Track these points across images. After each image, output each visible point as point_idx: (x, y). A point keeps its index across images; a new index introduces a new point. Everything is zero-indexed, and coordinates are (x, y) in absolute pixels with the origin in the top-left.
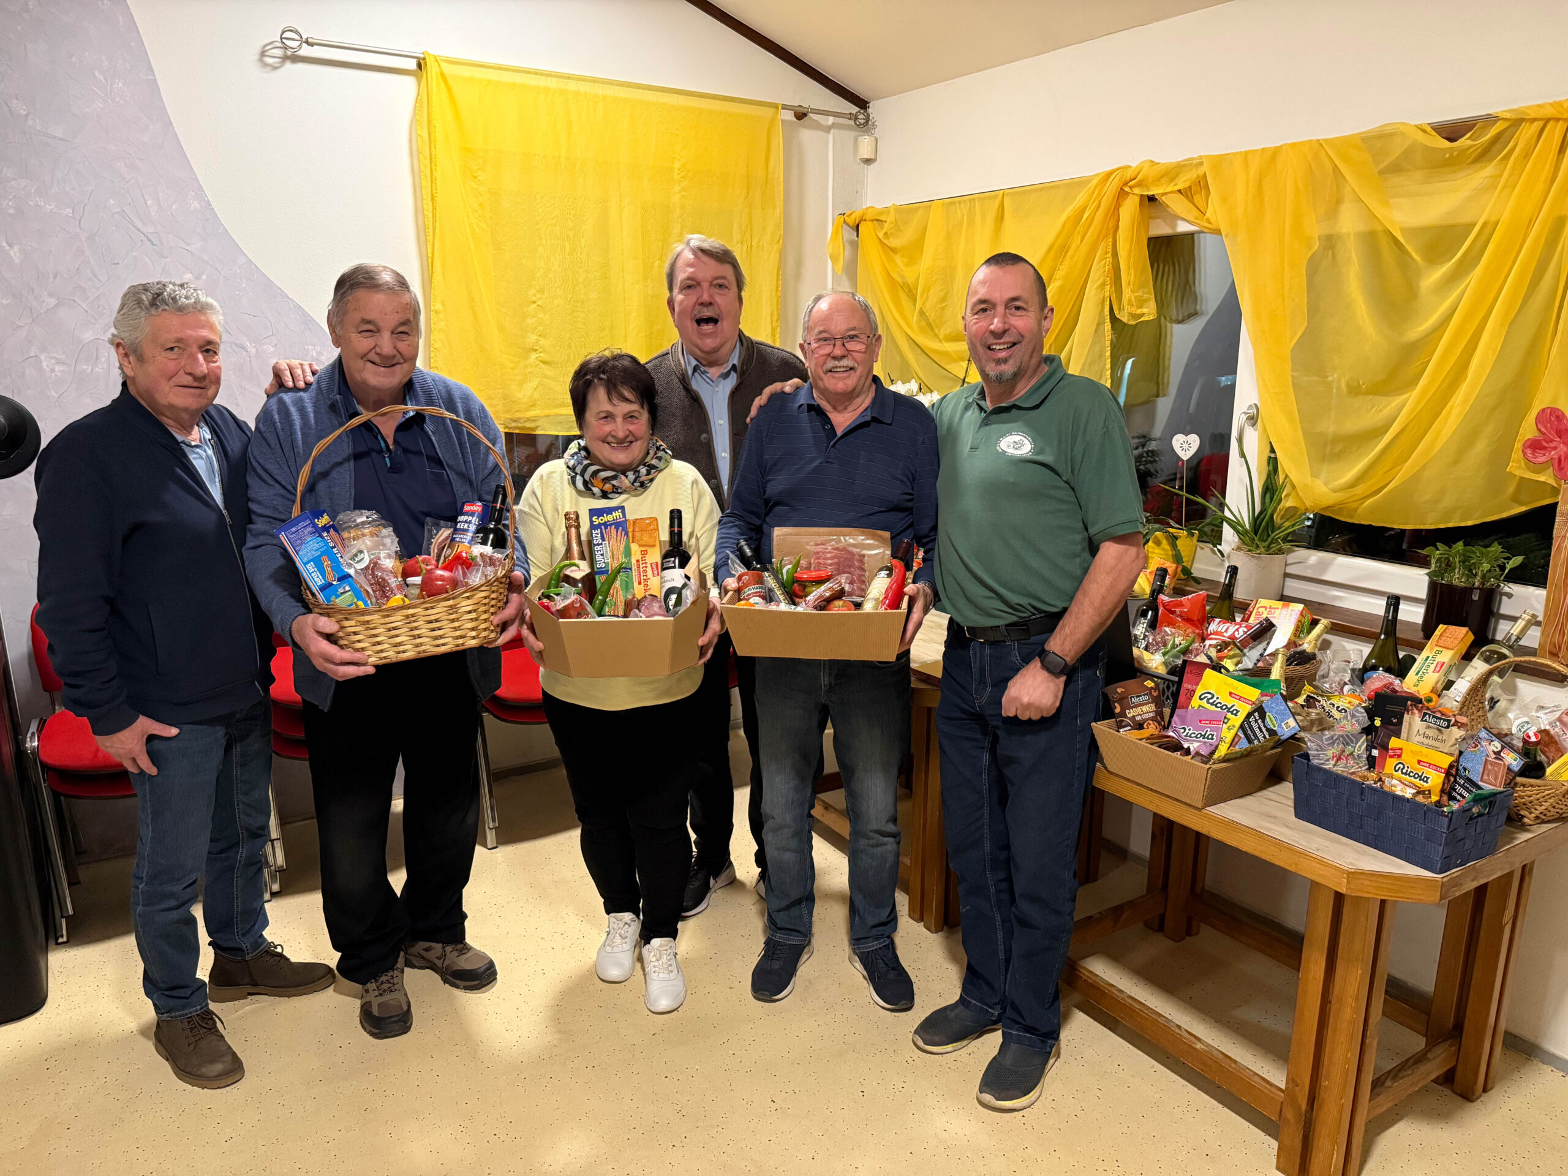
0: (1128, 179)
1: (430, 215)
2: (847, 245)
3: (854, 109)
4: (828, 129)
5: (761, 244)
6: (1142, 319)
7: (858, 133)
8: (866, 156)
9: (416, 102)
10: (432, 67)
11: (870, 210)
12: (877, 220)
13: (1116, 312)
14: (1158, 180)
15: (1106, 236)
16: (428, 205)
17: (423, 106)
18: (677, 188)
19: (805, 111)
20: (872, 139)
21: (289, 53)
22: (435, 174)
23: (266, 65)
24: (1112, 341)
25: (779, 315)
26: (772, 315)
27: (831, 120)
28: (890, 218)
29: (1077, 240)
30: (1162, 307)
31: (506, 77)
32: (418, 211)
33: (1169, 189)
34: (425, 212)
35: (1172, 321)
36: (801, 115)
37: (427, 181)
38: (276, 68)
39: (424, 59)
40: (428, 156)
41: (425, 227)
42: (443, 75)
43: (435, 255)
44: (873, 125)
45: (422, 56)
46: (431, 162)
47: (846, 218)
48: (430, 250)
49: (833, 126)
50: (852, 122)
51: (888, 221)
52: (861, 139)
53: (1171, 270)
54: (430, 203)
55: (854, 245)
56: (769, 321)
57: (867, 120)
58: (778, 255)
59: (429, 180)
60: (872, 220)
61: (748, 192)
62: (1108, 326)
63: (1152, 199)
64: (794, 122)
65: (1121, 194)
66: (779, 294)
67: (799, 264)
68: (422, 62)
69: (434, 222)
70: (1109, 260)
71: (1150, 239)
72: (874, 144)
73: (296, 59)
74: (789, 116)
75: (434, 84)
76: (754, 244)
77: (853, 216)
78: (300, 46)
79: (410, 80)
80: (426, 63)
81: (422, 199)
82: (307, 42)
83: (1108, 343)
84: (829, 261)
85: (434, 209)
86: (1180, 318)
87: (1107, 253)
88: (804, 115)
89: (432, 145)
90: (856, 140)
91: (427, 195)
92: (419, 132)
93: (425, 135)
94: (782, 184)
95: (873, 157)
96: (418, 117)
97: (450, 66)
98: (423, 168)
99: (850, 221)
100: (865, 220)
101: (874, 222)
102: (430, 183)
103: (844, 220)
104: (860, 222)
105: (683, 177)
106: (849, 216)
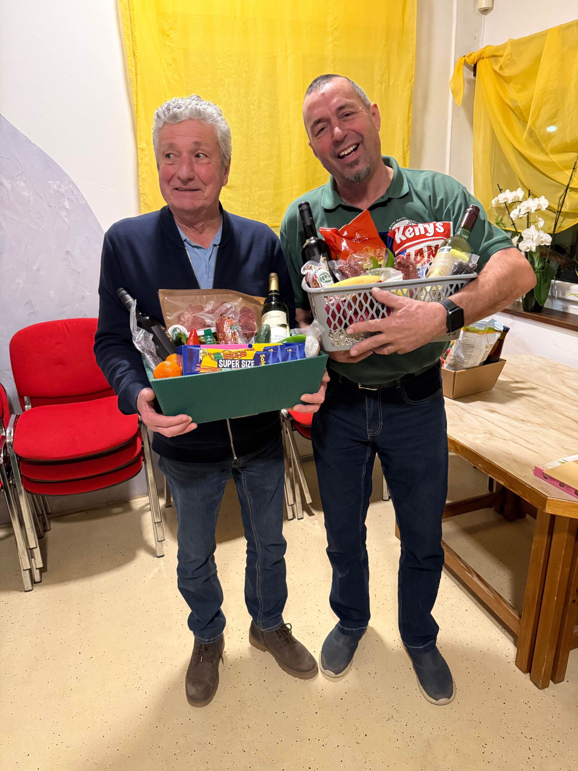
1: (134, 69)
2: (465, 82)
5: (396, 84)
8: (484, 6)
11: (488, 48)
12: (493, 56)
18: (331, 39)
22: (135, 33)
25: (409, 141)
26: (403, 142)
28: (507, 52)
37: (129, 40)
40: (129, 18)
46: (131, 23)
47: (467, 59)
51: (505, 54)
54: (133, 59)
55: (472, 84)
56: (401, 146)
58: (410, 92)
59: (131, 39)
60: (489, 57)
61: (387, 40)
66: (410, 124)
67: (426, 98)
69: (137, 74)
76: (391, 84)
77: (472, 57)
84: (451, 96)
85: (136, 63)
94: (415, 32)
95: (490, 6)
99: (470, 61)
100: (483, 58)
101: (491, 58)
102: (131, 41)
103: (465, 60)
104: (478, 61)
105: (335, 29)
106: (468, 57)
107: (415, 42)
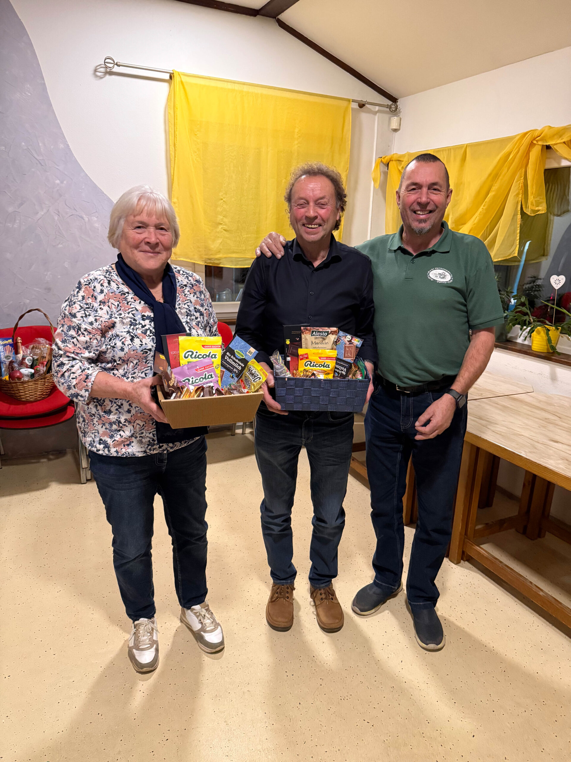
0: (536, 137)
1: (173, 154)
2: (382, 174)
3: (390, 103)
4: (375, 113)
6: (538, 213)
7: (391, 116)
8: (394, 128)
9: (169, 95)
10: (176, 78)
11: (395, 155)
12: (398, 160)
13: (524, 209)
14: (552, 137)
15: (521, 168)
16: (172, 148)
17: (171, 99)
18: (296, 142)
19: (364, 103)
20: (399, 118)
21: (108, 70)
22: (176, 132)
23: (97, 76)
24: (521, 224)
27: (377, 108)
28: (406, 159)
29: (505, 169)
30: (550, 207)
31: (213, 83)
32: (167, 151)
33: (558, 142)
34: (171, 152)
35: (554, 215)
36: (362, 106)
37: (172, 136)
38: (102, 78)
39: (173, 73)
40: (173, 124)
41: (170, 160)
42: (182, 82)
43: (175, 174)
44: (399, 111)
45: (172, 72)
46: (174, 126)
47: (383, 160)
48: (172, 172)
49: (379, 111)
50: (388, 110)
51: (404, 161)
52: (392, 118)
53: (556, 186)
54: (173, 148)
55: (386, 174)
57: (396, 108)
59: (173, 135)
60: (396, 161)
61: (332, 145)
62: (519, 216)
63: (548, 147)
64: (358, 109)
65: (532, 145)
67: (357, 182)
68: (172, 75)
69: (175, 157)
70: (522, 180)
71: (546, 170)
72: (399, 121)
73: (111, 73)
74: (355, 106)
75: (177, 86)
77: (386, 158)
78: (113, 67)
79: (165, 85)
80: (174, 76)
81: (170, 146)
82: (117, 64)
83: (519, 226)
84: (372, 182)
85: (175, 150)
86: (559, 213)
87: (521, 177)
88: (364, 105)
89: (176, 117)
90: (390, 119)
91: (171, 143)
92: (169, 111)
93: (172, 113)
94: (350, 141)
95: (398, 128)
96: (169, 103)
97: (186, 77)
98: (170, 130)
99: (385, 161)
100: (392, 160)
101: (397, 161)
102: (173, 137)
103: (381, 160)
104: (389, 162)
105: (299, 136)
106: (384, 158)
107: (350, 147)
